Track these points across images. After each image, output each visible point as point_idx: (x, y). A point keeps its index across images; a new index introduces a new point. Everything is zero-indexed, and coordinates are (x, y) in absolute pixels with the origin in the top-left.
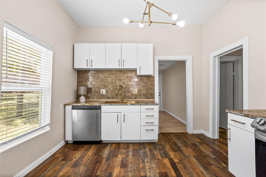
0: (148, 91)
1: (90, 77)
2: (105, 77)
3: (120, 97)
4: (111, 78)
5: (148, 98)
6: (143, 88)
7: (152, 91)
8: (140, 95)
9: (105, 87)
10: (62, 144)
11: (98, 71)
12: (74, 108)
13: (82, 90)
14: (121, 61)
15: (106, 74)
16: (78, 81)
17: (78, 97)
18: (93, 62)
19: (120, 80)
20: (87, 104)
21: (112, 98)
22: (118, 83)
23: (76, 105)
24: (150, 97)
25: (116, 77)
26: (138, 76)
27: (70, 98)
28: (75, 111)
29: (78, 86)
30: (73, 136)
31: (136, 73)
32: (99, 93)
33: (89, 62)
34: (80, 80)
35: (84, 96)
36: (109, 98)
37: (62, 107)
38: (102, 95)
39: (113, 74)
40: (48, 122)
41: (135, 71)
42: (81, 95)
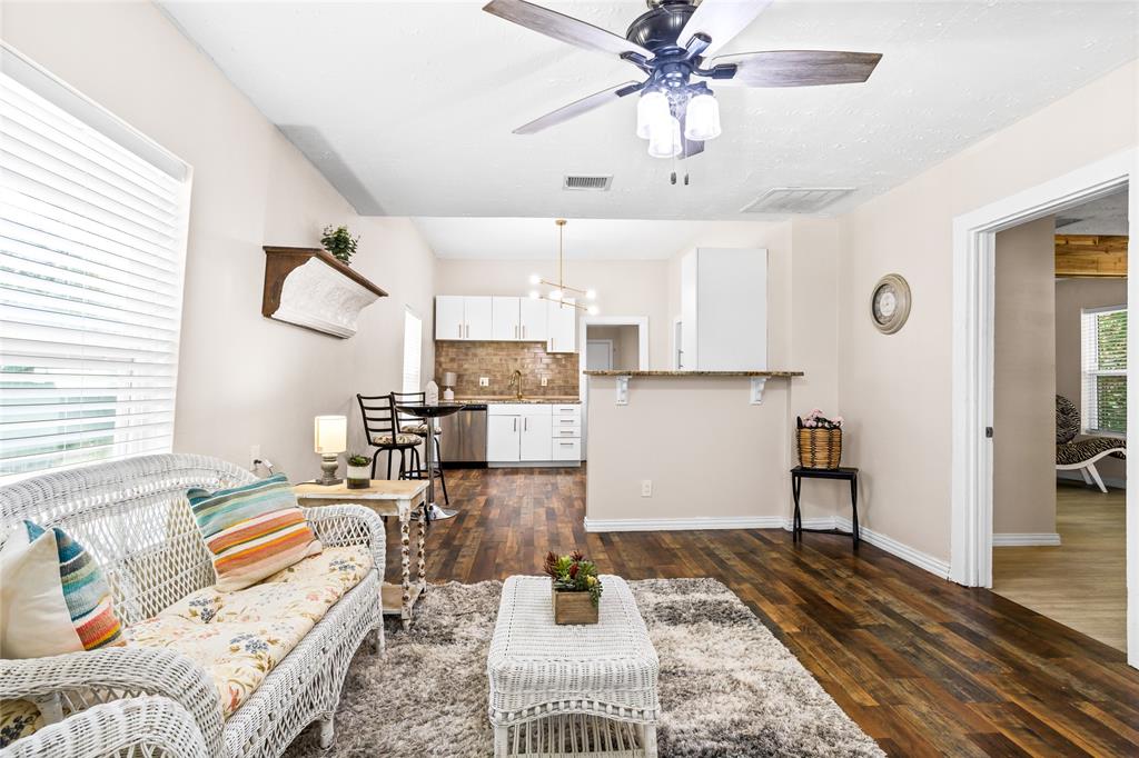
0: (567, 382)
2: (488, 355)
3: (515, 392)
4: (498, 357)
5: (566, 394)
6: (558, 376)
7: (574, 382)
8: (553, 388)
9: (487, 372)
13: (450, 379)
14: (519, 329)
15: (490, 350)
19: (516, 360)
21: (501, 394)
22: (513, 367)
24: (571, 391)
25: (508, 355)
26: (548, 354)
29: (437, 371)
31: (545, 349)
32: (476, 384)
33: (463, 329)
36: (494, 393)
38: (482, 388)
39: (502, 349)
41: (544, 344)
42: (445, 388)
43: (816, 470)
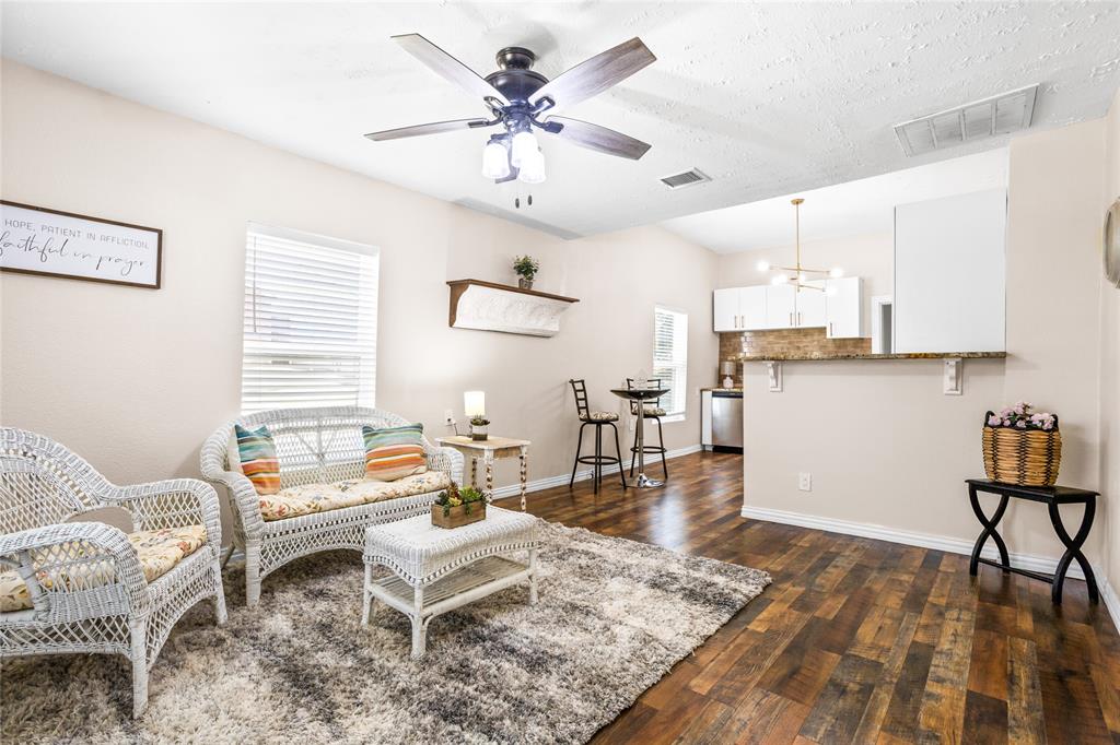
1: (744, 345)
2: (769, 343)
10: (697, 448)
11: (757, 333)
12: (715, 394)
13: (728, 368)
14: (795, 316)
15: (771, 338)
16: (720, 351)
17: (721, 379)
18: (746, 319)
19: (798, 348)
20: (735, 390)
23: (718, 390)
25: (790, 343)
27: (709, 380)
28: (716, 400)
29: (722, 360)
30: (714, 436)
31: (825, 336)
33: (738, 320)
34: (724, 349)
35: (731, 377)
37: (698, 393)
40: (683, 409)
41: (822, 330)
42: (725, 376)
43: (1000, 484)
